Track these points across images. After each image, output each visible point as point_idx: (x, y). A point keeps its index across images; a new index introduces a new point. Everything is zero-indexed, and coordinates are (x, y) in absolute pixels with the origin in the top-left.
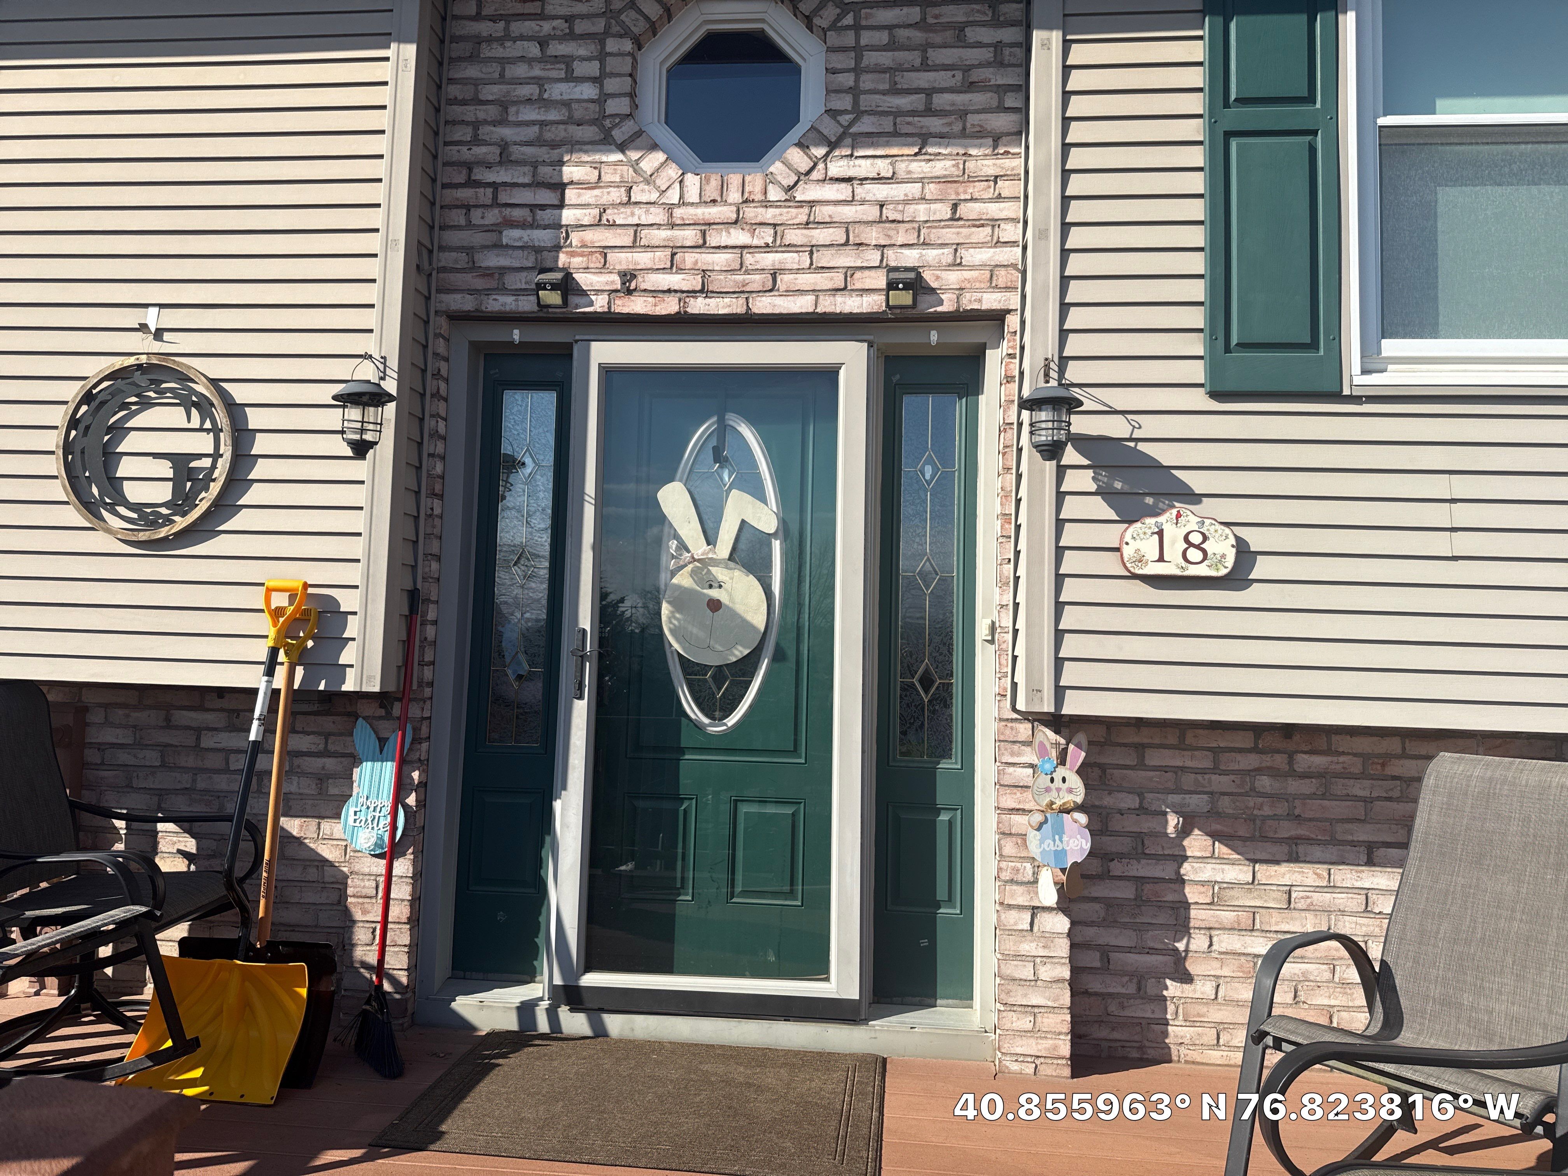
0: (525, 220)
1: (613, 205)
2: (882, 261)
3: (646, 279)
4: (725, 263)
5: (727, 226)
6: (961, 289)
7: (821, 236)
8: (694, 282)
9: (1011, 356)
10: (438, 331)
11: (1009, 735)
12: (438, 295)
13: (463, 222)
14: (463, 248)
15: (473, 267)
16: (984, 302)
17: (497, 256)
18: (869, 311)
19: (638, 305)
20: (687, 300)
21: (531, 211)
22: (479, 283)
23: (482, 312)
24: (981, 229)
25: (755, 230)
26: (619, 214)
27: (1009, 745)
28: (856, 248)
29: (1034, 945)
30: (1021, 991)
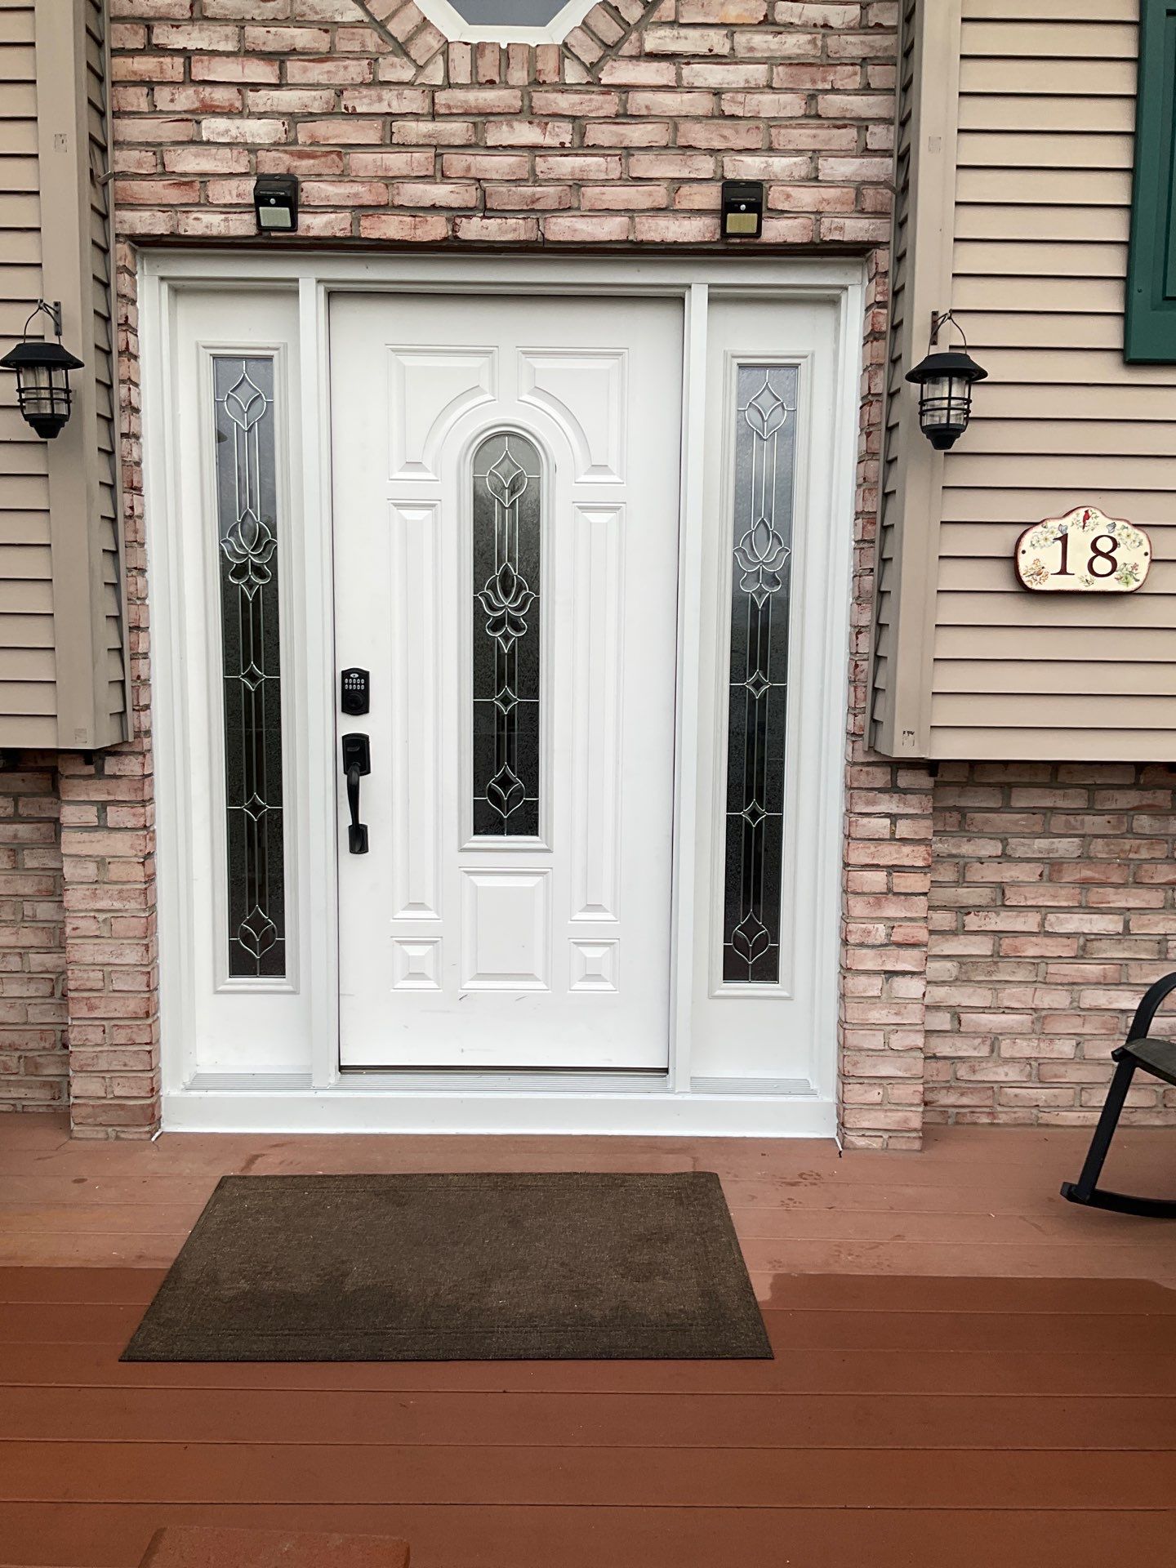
0: (232, 105)
1: (355, 86)
2: (715, 172)
3: (402, 191)
4: (507, 170)
5: (509, 117)
6: (818, 213)
7: (637, 134)
8: (466, 196)
9: (881, 305)
10: (121, 263)
11: (864, 781)
12: (118, 213)
13: (144, 106)
14: (148, 144)
15: (164, 173)
16: (846, 232)
17: (196, 156)
18: (699, 239)
19: (392, 228)
20: (458, 221)
21: (239, 91)
22: (174, 196)
23: (180, 236)
24: (844, 131)
25: (547, 124)
26: (361, 98)
27: (863, 793)
28: (680, 152)
29: (884, 1012)
30: (869, 1061)
